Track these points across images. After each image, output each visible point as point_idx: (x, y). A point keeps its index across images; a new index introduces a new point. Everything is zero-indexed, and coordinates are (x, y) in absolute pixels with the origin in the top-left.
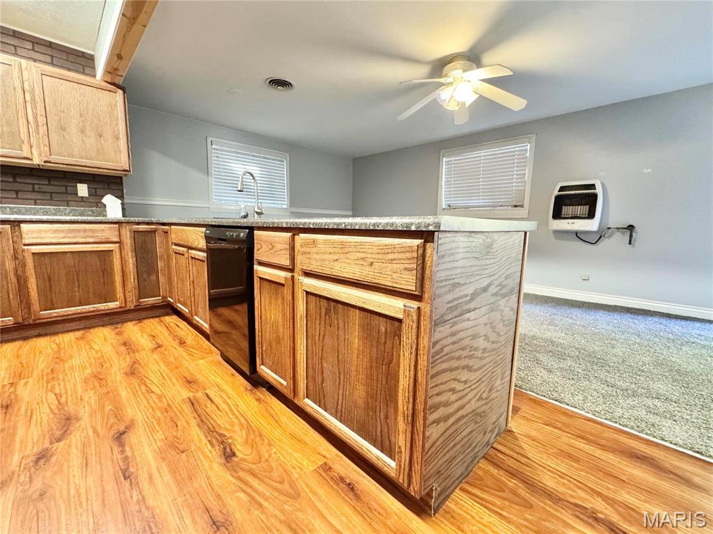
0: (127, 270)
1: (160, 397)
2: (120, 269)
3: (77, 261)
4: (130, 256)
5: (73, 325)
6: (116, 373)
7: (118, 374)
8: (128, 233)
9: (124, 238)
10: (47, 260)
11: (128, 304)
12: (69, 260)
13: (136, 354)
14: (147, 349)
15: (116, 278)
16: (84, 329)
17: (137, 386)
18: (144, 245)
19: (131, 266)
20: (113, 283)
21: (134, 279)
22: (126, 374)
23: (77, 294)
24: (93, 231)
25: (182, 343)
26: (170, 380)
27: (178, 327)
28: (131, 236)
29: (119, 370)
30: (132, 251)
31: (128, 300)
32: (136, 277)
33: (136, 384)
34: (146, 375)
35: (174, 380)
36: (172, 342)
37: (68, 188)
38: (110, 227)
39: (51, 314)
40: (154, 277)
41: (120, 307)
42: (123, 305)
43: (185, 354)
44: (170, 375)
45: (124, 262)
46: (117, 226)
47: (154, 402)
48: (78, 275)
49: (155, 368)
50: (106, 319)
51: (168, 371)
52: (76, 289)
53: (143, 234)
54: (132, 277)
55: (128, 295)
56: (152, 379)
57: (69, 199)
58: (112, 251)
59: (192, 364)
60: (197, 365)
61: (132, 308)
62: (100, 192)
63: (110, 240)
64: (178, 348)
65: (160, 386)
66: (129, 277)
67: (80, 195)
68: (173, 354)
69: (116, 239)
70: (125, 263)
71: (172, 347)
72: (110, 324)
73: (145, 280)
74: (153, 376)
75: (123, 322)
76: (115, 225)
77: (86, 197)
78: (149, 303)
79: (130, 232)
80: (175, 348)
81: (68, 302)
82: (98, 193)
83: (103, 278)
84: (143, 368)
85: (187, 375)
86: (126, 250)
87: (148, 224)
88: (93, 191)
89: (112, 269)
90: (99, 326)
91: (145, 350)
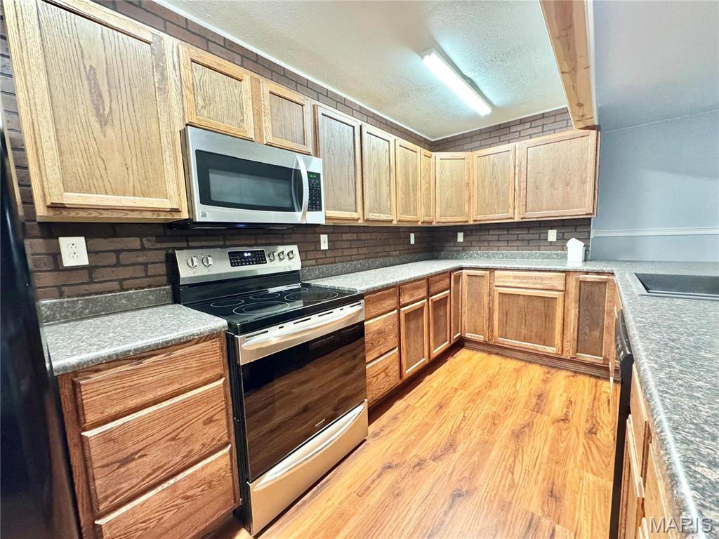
0: (569, 319)
1: (513, 485)
2: (561, 318)
3: (526, 303)
4: (573, 305)
5: (520, 355)
6: (507, 426)
7: (508, 428)
8: (574, 282)
9: (570, 287)
10: (506, 299)
11: (564, 353)
12: (521, 301)
13: (539, 414)
14: (551, 416)
15: (557, 325)
16: (526, 361)
17: (509, 454)
18: (590, 297)
19: (573, 316)
20: (553, 329)
21: (574, 330)
22: (513, 432)
23: (523, 331)
24: (542, 279)
25: (592, 432)
26: (538, 473)
27: (609, 405)
28: (576, 286)
29: (512, 424)
30: (575, 301)
31: (565, 350)
32: (576, 329)
33: (510, 451)
34: (525, 449)
35: (541, 477)
36: (583, 423)
37: (541, 235)
38: (557, 276)
39: (504, 341)
40: (596, 333)
41: (556, 354)
42: (560, 353)
43: (581, 450)
44: (543, 466)
45: (566, 310)
46: (564, 274)
47: (504, 486)
48: (526, 315)
49: (538, 447)
50: (545, 360)
51: (545, 460)
52: (523, 327)
53: (590, 284)
54: (572, 327)
55: (566, 344)
56: (525, 455)
57: (541, 244)
58: (556, 298)
59: (576, 471)
60: (581, 478)
61: (568, 358)
62: (566, 236)
63: (556, 288)
64: (581, 435)
65: (524, 471)
66: (569, 327)
67: (549, 240)
68: (569, 440)
69: (562, 288)
70: (568, 313)
71: (577, 429)
72: (547, 365)
73: (586, 334)
74: (529, 453)
75: (559, 368)
76: (562, 274)
77: (554, 242)
78: (588, 359)
79: (577, 282)
80: (578, 434)
81: (516, 336)
82: (565, 237)
83: (546, 322)
84: (529, 436)
85: (559, 482)
86: (570, 299)
87: (598, 273)
88: (561, 235)
89: (554, 315)
90: (538, 363)
91: (549, 415)
